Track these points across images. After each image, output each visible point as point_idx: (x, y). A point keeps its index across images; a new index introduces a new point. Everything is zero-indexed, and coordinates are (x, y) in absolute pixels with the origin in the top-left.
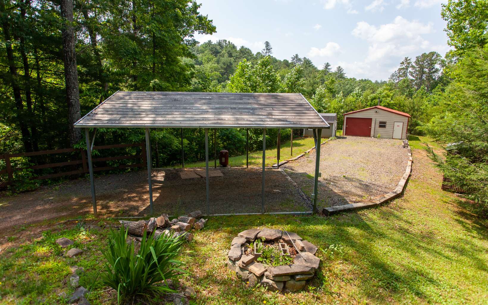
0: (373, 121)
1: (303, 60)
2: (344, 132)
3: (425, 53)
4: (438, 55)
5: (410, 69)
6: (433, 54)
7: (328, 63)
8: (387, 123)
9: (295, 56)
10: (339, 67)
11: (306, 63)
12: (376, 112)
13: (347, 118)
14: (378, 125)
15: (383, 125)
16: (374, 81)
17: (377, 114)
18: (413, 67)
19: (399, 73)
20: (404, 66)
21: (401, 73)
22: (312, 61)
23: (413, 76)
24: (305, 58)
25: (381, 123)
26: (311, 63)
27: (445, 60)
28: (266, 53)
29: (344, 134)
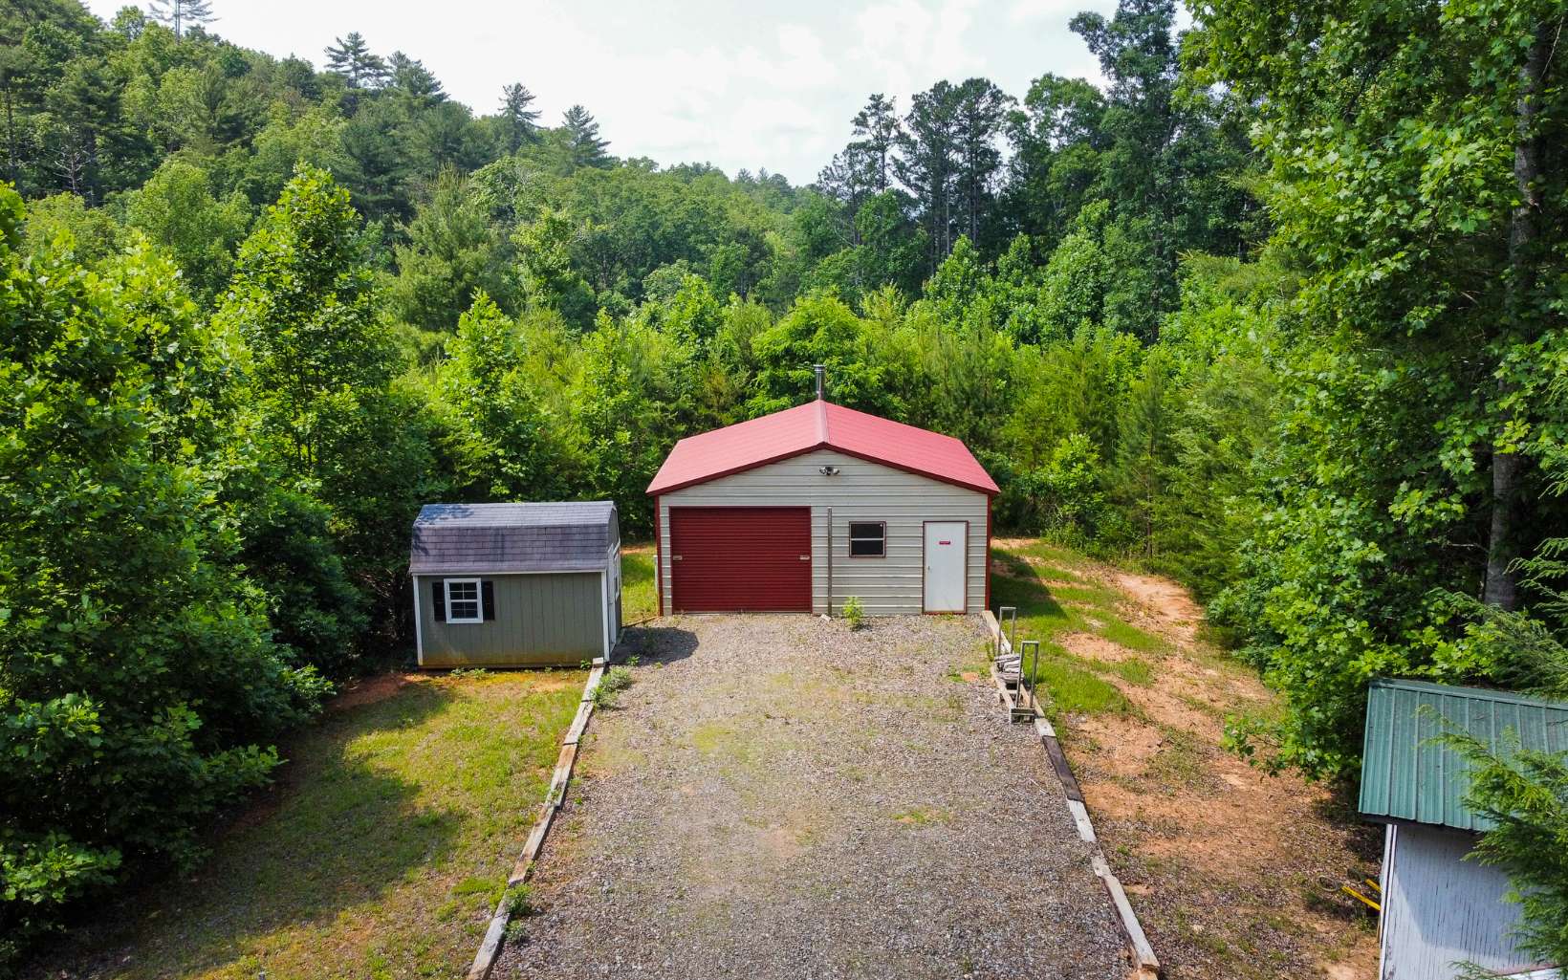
0: (814, 523)
1: (393, 69)
2: (668, 596)
3: (945, 83)
4: (997, 97)
5: (895, 151)
6: (977, 87)
7: (519, 87)
8: (890, 532)
9: (345, 39)
10: (578, 110)
11: (411, 85)
12: (829, 469)
13: (674, 511)
14: (843, 544)
15: (868, 540)
16: (732, 176)
17: (832, 478)
18: (902, 138)
19: (851, 165)
20: (868, 136)
21: (858, 167)
22: (437, 77)
23: (908, 183)
24: (400, 57)
25: (857, 529)
26: (435, 87)
27: (1029, 114)
28: (177, 16)
29: (668, 606)
